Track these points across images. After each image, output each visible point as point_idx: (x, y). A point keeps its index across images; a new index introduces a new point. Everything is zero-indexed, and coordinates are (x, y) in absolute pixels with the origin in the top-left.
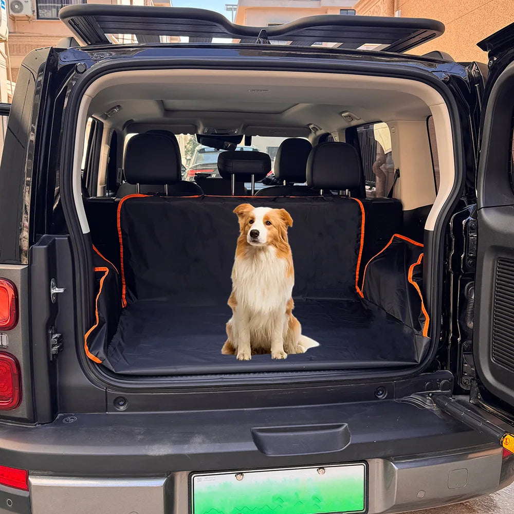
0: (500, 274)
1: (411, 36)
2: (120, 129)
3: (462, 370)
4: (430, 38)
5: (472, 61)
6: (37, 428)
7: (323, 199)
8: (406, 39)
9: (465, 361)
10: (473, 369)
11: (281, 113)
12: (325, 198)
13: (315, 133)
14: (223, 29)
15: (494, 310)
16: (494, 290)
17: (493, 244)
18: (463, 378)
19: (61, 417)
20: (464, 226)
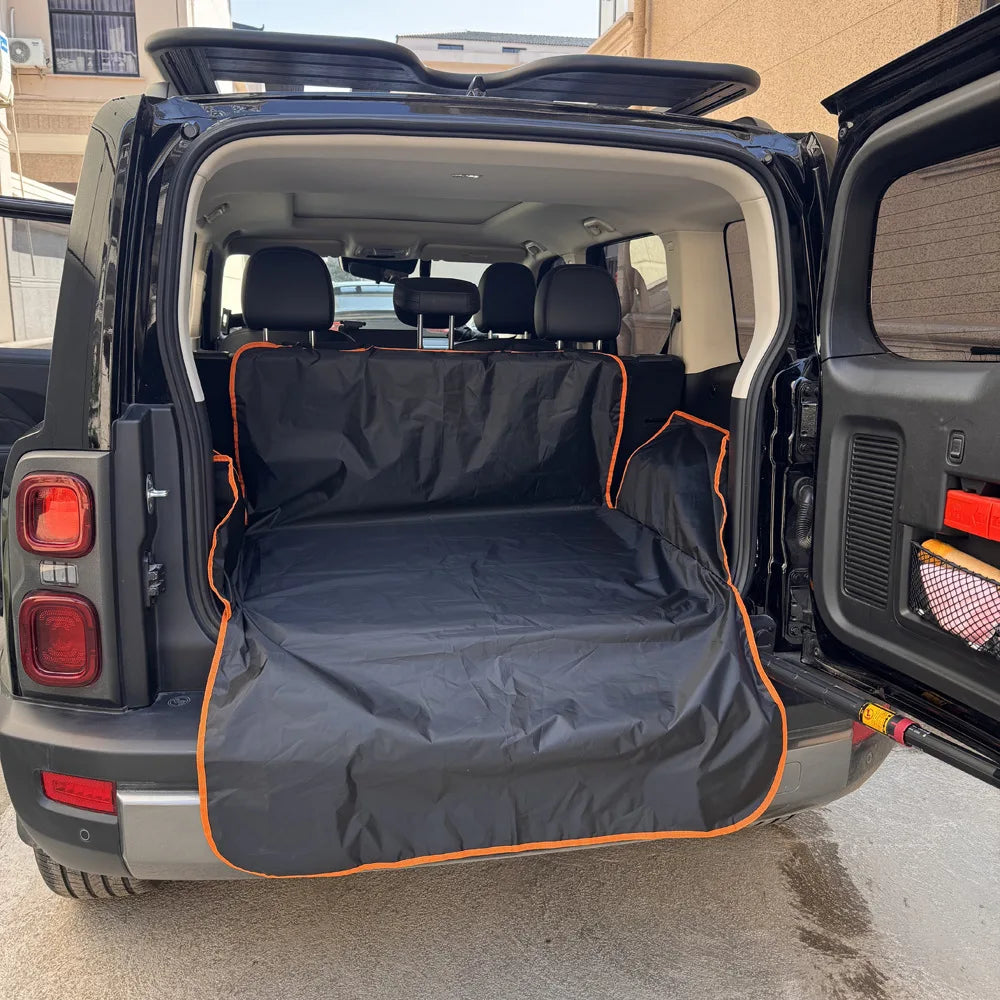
0: (857, 459)
1: (704, 94)
2: (220, 247)
3: (790, 612)
4: (735, 97)
5: (807, 132)
6: (125, 715)
7: (563, 356)
8: (699, 97)
9: (794, 600)
10: (809, 611)
11: (480, 222)
12: (566, 354)
13: (534, 256)
14: (413, 76)
15: (847, 515)
16: (847, 485)
17: (847, 414)
18: (790, 625)
19: (164, 698)
20: (793, 391)
